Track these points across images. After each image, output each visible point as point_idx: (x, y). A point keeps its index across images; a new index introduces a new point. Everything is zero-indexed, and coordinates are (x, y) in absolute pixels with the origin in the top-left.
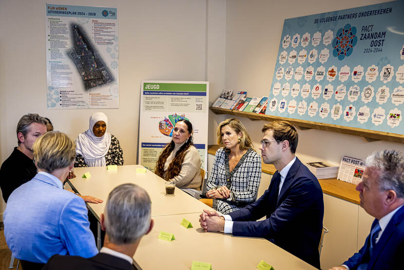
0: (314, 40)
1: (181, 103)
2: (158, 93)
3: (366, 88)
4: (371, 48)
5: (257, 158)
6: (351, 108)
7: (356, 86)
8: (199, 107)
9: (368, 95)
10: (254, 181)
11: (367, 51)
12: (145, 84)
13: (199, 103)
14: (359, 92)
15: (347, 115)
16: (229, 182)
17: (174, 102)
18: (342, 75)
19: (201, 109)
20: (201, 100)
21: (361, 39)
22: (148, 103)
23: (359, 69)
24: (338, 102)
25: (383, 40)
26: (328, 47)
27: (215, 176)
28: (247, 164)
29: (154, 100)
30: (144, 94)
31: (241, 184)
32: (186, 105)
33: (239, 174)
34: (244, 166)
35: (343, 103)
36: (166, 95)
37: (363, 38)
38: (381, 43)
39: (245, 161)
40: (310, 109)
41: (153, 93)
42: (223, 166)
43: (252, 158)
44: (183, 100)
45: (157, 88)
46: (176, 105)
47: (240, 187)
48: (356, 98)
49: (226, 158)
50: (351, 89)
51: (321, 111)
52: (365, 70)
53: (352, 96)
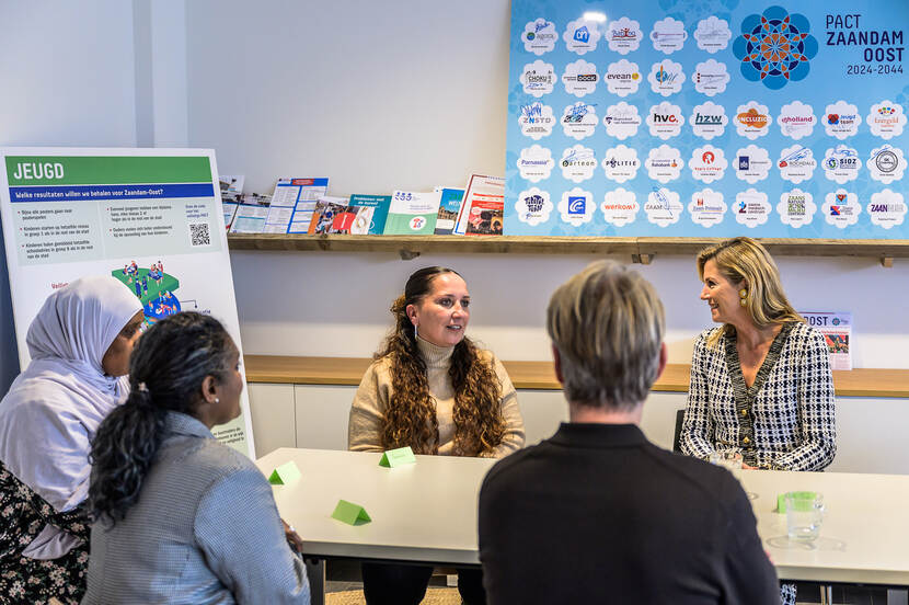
0: (660, 37)
1: (144, 224)
2: (61, 193)
3: (877, 150)
4: (867, 64)
5: (816, 338)
6: (841, 198)
7: (844, 147)
8: (201, 236)
9: (888, 166)
10: (819, 406)
11: (853, 70)
12: (12, 163)
13: (198, 222)
14: (858, 162)
15: (835, 212)
16: (745, 418)
17: (121, 225)
18: (790, 123)
19: (207, 241)
20: (202, 211)
21: (829, 43)
22: (31, 231)
23: (842, 108)
24: (794, 186)
25: (900, 50)
26: (719, 57)
27: (702, 405)
28: (791, 358)
29: (52, 220)
30: (14, 199)
31: (781, 418)
32: (161, 231)
33: (771, 390)
34: (783, 366)
35: (816, 187)
36: (90, 198)
37: (835, 40)
38: (896, 53)
39: (784, 351)
40: (695, 209)
41: (48, 194)
42: (724, 376)
43: (801, 343)
44: (150, 213)
45: (57, 174)
46: (132, 232)
47: (780, 426)
48: (853, 174)
49: (729, 353)
50: (829, 154)
51: (741, 211)
52: (864, 113)
53: (838, 170)
